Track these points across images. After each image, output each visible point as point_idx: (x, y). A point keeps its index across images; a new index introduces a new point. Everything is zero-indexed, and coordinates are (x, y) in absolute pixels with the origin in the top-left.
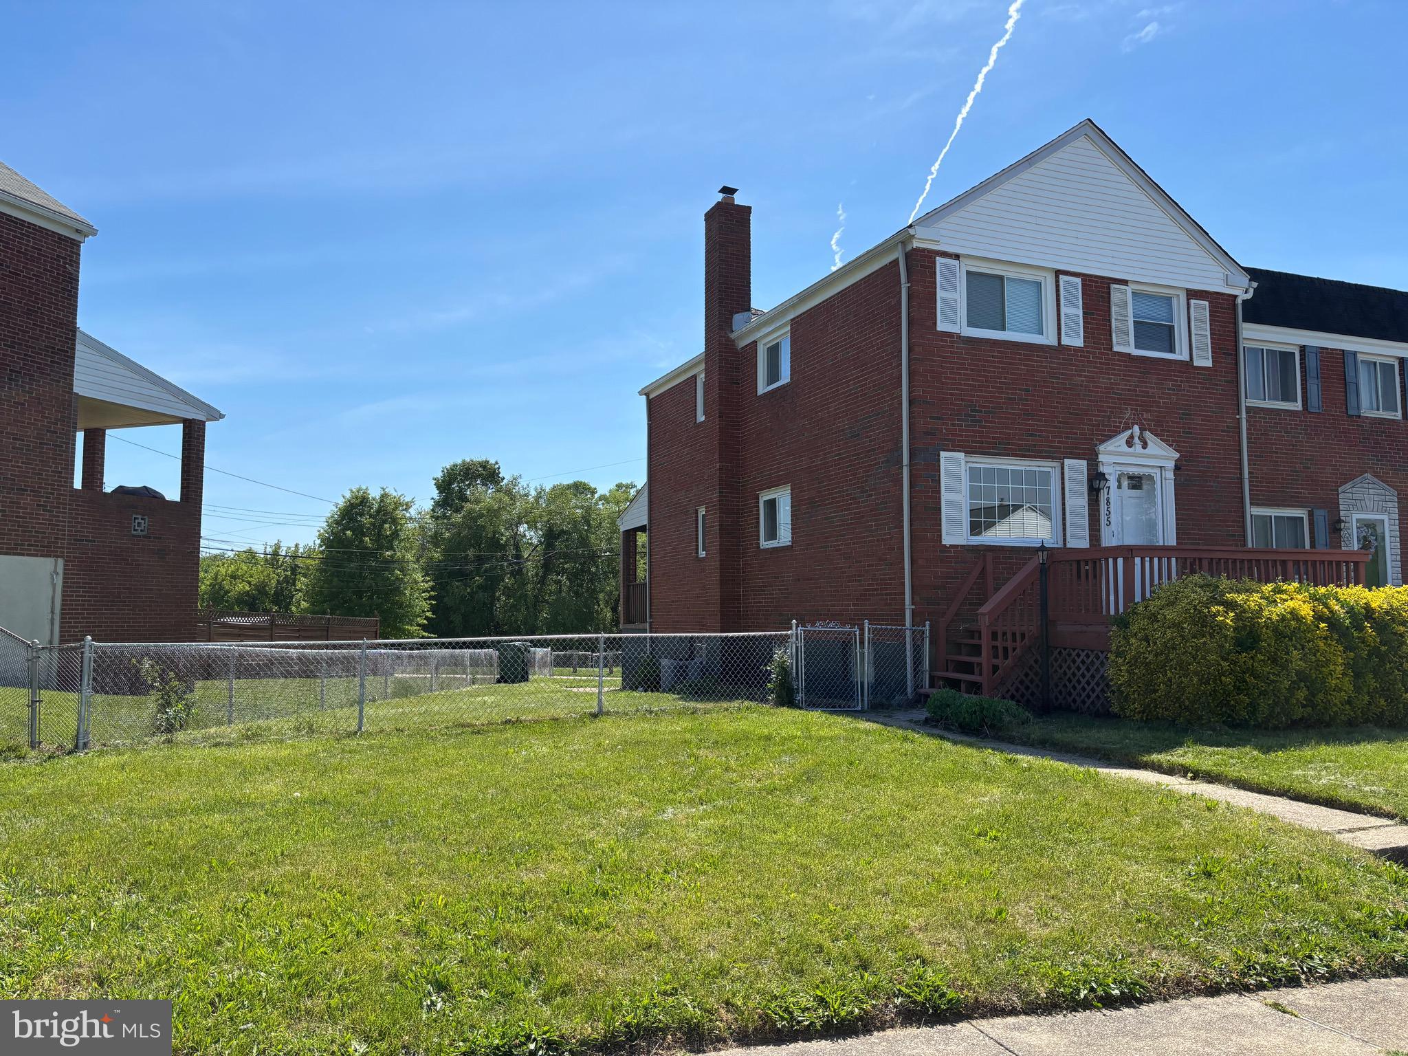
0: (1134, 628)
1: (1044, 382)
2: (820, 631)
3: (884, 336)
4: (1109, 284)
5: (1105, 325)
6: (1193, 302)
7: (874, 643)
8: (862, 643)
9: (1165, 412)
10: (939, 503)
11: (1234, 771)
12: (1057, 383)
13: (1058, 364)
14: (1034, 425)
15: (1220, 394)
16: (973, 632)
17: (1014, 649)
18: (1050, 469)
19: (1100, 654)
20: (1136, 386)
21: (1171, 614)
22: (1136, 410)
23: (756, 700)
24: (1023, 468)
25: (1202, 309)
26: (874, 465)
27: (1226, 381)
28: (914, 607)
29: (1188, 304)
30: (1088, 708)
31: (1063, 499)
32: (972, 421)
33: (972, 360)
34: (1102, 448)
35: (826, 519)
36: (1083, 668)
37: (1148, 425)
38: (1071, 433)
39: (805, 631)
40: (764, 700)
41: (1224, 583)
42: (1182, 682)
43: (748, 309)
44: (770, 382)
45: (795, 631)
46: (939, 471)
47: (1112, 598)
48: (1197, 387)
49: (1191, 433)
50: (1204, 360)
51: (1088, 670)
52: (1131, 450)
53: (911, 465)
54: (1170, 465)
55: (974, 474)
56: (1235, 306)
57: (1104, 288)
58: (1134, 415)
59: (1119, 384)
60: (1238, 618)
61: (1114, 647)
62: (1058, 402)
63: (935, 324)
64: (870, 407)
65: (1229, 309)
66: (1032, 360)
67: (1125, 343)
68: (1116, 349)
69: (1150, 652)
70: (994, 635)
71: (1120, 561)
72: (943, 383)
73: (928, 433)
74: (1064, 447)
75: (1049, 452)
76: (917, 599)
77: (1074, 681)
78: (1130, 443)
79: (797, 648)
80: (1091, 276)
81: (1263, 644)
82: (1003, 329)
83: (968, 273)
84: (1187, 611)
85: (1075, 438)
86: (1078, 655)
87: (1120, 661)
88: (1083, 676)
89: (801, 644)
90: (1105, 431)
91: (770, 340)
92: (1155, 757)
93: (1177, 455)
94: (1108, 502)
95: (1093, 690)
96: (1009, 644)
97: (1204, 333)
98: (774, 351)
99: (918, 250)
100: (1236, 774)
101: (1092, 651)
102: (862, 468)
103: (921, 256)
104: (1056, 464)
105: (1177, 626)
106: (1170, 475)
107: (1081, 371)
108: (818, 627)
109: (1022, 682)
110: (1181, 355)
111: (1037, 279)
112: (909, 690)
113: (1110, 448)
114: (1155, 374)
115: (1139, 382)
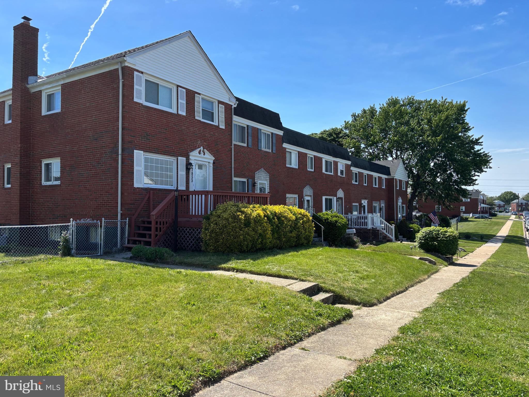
0: (212, 220)
1: (172, 127)
2: (83, 223)
3: (110, 100)
5: (193, 109)
6: (220, 105)
7: (106, 228)
8: (101, 227)
9: (210, 143)
10: (133, 170)
12: (177, 128)
13: (177, 121)
14: (168, 143)
15: (227, 138)
16: (145, 221)
17: (163, 228)
18: (173, 160)
20: (202, 132)
22: (202, 141)
23: (53, 254)
24: (164, 159)
25: (222, 107)
26: (104, 153)
27: (228, 134)
28: (122, 212)
29: (218, 105)
31: (177, 171)
32: (146, 139)
33: (147, 115)
34: (191, 154)
37: (206, 147)
38: (181, 147)
39: (76, 223)
43: (36, 75)
44: (49, 109)
45: (72, 223)
46: (133, 157)
48: (220, 135)
49: (218, 151)
50: (222, 126)
51: (190, 235)
52: (200, 155)
53: (122, 155)
54: (212, 162)
55: (146, 160)
56: (231, 108)
57: (193, 95)
58: (201, 143)
59: (197, 131)
60: (245, 217)
61: (204, 227)
62: (177, 135)
63: (133, 98)
64: (103, 128)
66: (168, 118)
67: (199, 117)
68: (196, 118)
69: (218, 229)
70: (157, 223)
71: (203, 196)
72: (136, 123)
73: (129, 142)
74: (178, 152)
75: (173, 154)
76: (123, 209)
77: (184, 239)
78: (200, 153)
79: (72, 230)
80: (189, 89)
81: (252, 225)
82: (158, 104)
83: (146, 80)
85: (182, 149)
86: (186, 230)
87: (207, 232)
88: (188, 237)
89: (74, 229)
90: (192, 147)
91: (50, 91)
92: (223, 266)
93: (214, 158)
94: (192, 174)
95: (192, 242)
96: (162, 226)
97: (222, 116)
98: (50, 97)
99: (127, 67)
101: (192, 228)
102: (99, 153)
103: (129, 70)
104: (175, 158)
105: (227, 219)
106: (211, 165)
107: (185, 124)
108: (82, 221)
109: (165, 240)
110: (215, 123)
111: (171, 87)
112: (119, 244)
113: (193, 154)
114: (208, 129)
115: (203, 131)
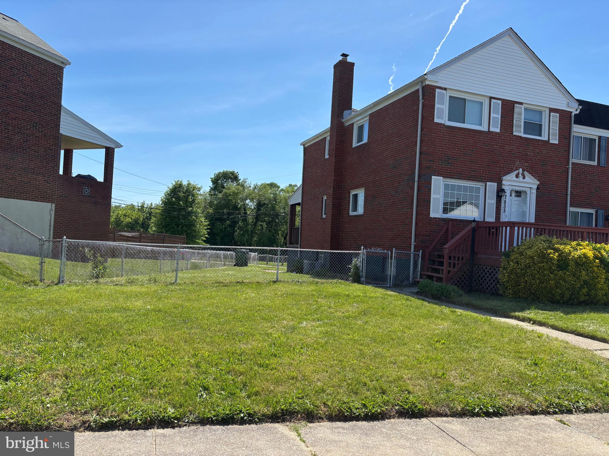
0: (512, 258)
1: (481, 147)
2: (373, 252)
3: (410, 123)
4: (514, 104)
5: (510, 123)
6: (552, 114)
7: (397, 258)
8: (391, 258)
9: (535, 163)
10: (430, 199)
11: (551, 322)
12: (487, 148)
13: (488, 139)
14: (475, 166)
15: (561, 156)
16: (441, 256)
17: (458, 264)
18: (480, 186)
19: (496, 268)
20: (522, 151)
21: (529, 253)
22: (522, 162)
23: (344, 280)
24: (468, 185)
25: (555, 117)
26: (402, 181)
27: (563, 150)
28: (415, 243)
29: (550, 115)
30: (489, 291)
31: (485, 200)
32: (447, 163)
33: (449, 136)
34: (504, 178)
35: (379, 203)
36: (488, 274)
37: (527, 169)
38: (491, 171)
39: (367, 252)
40: (347, 280)
41: (555, 240)
42: (532, 282)
43: (351, 108)
44: (358, 142)
45: (362, 251)
46: (431, 184)
47: (503, 244)
48: (550, 153)
49: (546, 173)
50: (555, 140)
51: (490, 274)
52: (517, 179)
53: (418, 181)
54: (535, 187)
55: (446, 187)
56: (571, 116)
57: (511, 106)
58: (520, 164)
59: (514, 150)
60: (559, 255)
61: (502, 265)
62: (486, 157)
63: (434, 119)
64: (402, 155)
65: (568, 118)
66: (476, 138)
67: (519, 131)
68: (514, 134)
69: (518, 269)
70: (450, 258)
71: (508, 228)
72: (435, 146)
73: (427, 168)
74: (487, 177)
75: (481, 179)
76: (417, 240)
77: (483, 279)
78: (517, 176)
79: (363, 258)
80: (506, 100)
81: (570, 268)
82: (464, 123)
83: (450, 97)
84: (537, 252)
85: (493, 173)
86: (486, 268)
87: (505, 271)
88: (488, 277)
89: (365, 257)
90: (506, 170)
91: (360, 123)
92: (517, 314)
93: (539, 183)
94: (505, 202)
95: (492, 284)
96: (456, 262)
97: (555, 128)
98: (361, 128)
99: (428, 85)
100: (552, 323)
101: (493, 267)
102: (397, 182)
103: (430, 88)
104: (483, 184)
105: (532, 258)
106: (534, 191)
107: (497, 143)
108: (373, 250)
109: (460, 278)
110: (544, 138)
111: (481, 101)
112: (411, 279)
113: (508, 178)
114: (531, 146)
115: (524, 149)
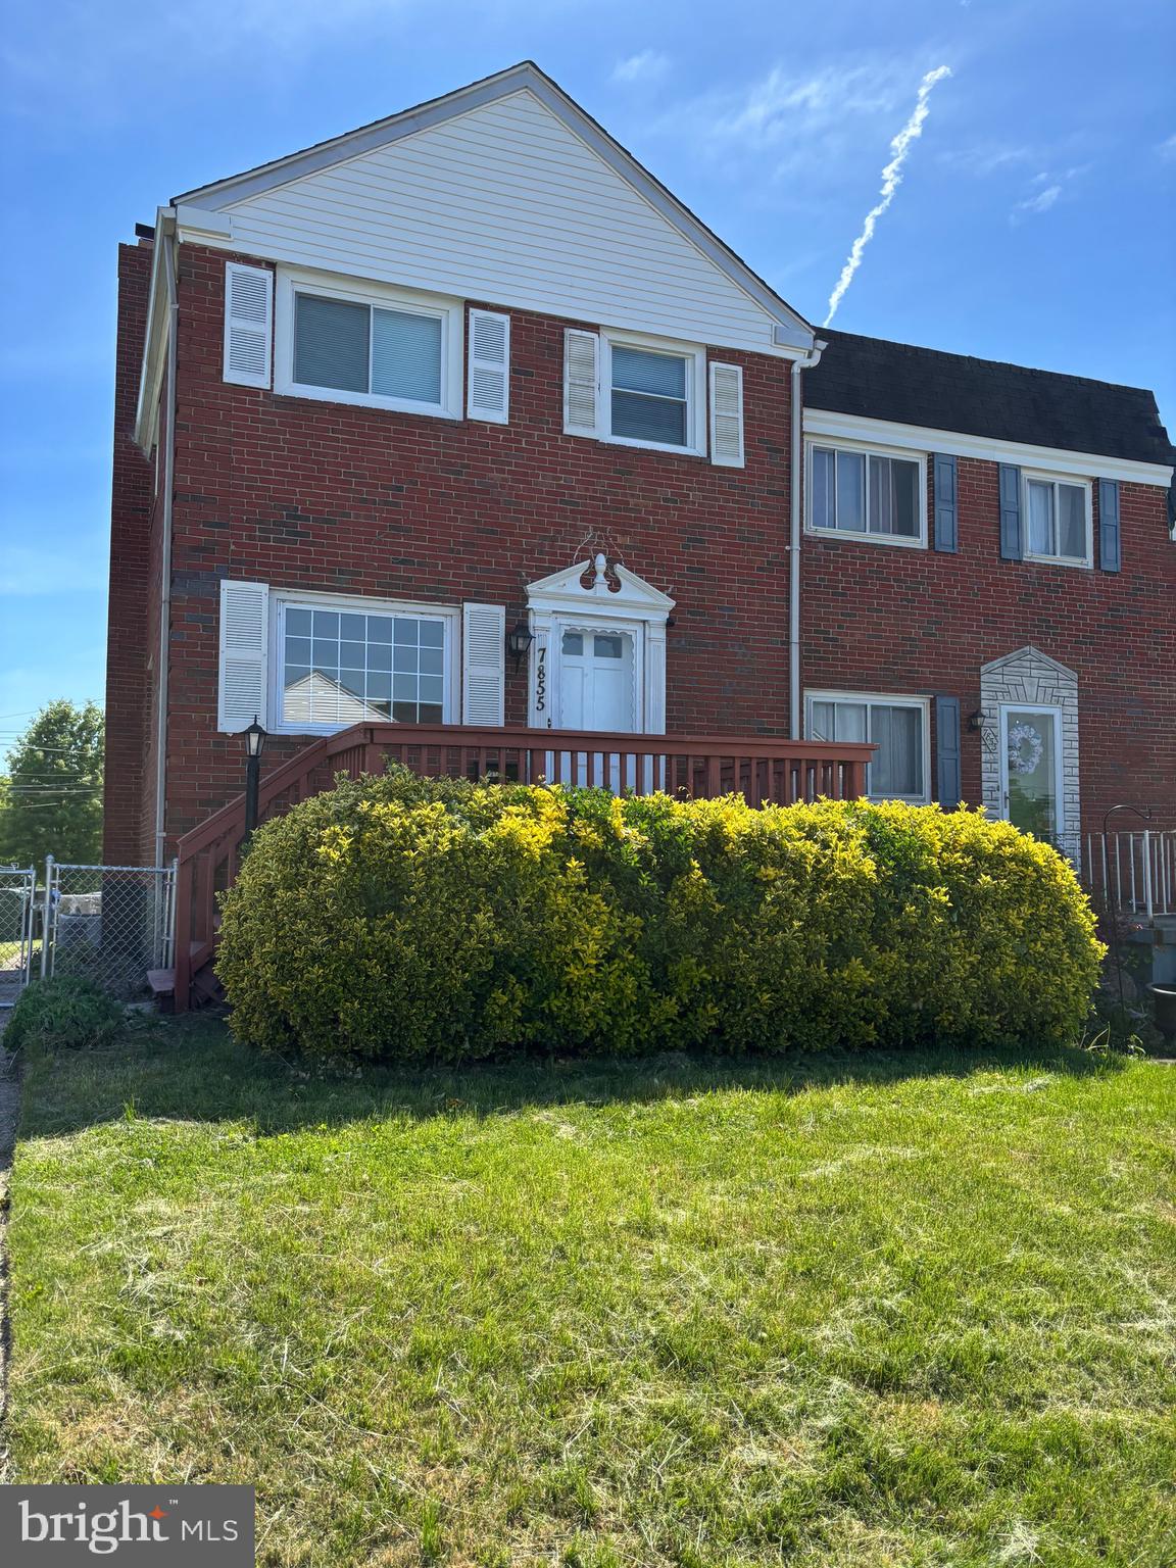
1: (432, 477)
4: (562, 328)
5: (550, 393)
6: (713, 365)
10: (217, 664)
12: (457, 480)
13: (462, 449)
14: (410, 546)
15: (759, 512)
18: (440, 618)
22: (604, 530)
24: (391, 615)
25: (730, 378)
27: (769, 492)
28: (165, 834)
29: (709, 369)
31: (465, 665)
32: (288, 533)
33: (292, 434)
34: (531, 588)
38: (479, 562)
46: (218, 611)
48: (717, 500)
49: (702, 570)
50: (731, 456)
53: (171, 600)
54: (660, 618)
55: (295, 620)
56: (789, 376)
57: (554, 334)
58: (600, 537)
62: (456, 512)
63: (220, 371)
65: (781, 381)
66: (412, 442)
67: (589, 424)
68: (567, 430)
74: (465, 584)
75: (435, 589)
78: (587, 581)
80: (531, 313)
82: (362, 389)
85: (488, 570)
90: (542, 560)
93: (673, 603)
94: (541, 672)
97: (732, 413)
99: (193, 246)
104: (452, 611)
106: (659, 634)
110: (694, 448)
111: (432, 313)
113: (550, 589)
114: (639, 474)
115: (610, 486)
